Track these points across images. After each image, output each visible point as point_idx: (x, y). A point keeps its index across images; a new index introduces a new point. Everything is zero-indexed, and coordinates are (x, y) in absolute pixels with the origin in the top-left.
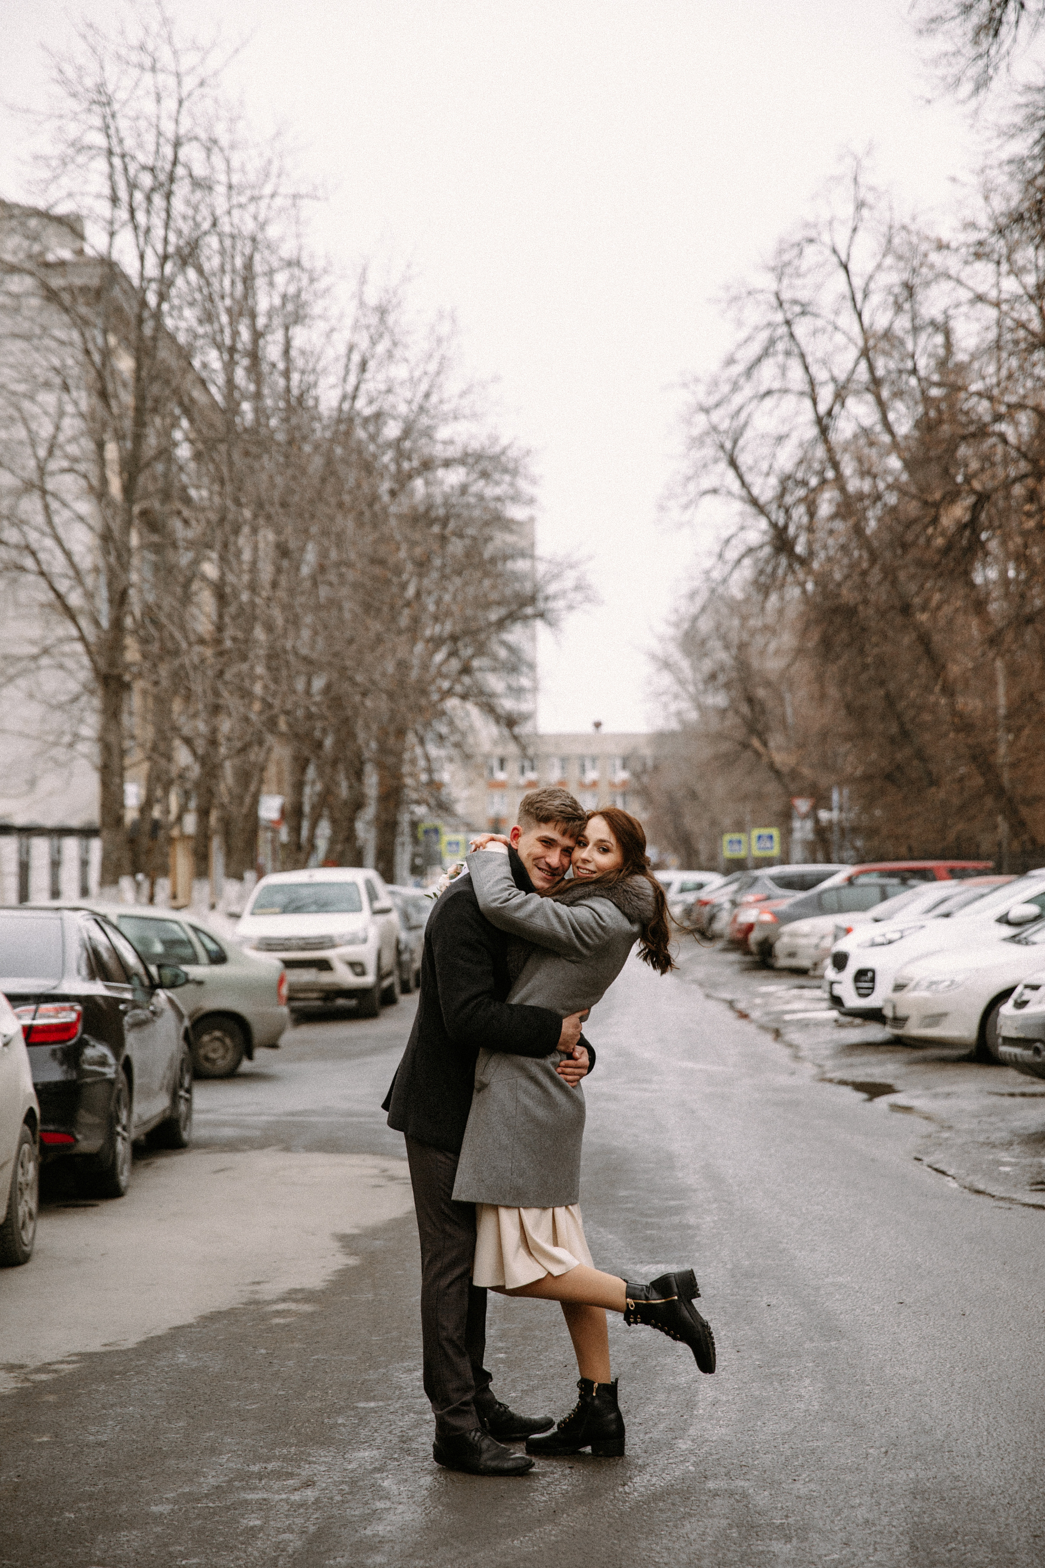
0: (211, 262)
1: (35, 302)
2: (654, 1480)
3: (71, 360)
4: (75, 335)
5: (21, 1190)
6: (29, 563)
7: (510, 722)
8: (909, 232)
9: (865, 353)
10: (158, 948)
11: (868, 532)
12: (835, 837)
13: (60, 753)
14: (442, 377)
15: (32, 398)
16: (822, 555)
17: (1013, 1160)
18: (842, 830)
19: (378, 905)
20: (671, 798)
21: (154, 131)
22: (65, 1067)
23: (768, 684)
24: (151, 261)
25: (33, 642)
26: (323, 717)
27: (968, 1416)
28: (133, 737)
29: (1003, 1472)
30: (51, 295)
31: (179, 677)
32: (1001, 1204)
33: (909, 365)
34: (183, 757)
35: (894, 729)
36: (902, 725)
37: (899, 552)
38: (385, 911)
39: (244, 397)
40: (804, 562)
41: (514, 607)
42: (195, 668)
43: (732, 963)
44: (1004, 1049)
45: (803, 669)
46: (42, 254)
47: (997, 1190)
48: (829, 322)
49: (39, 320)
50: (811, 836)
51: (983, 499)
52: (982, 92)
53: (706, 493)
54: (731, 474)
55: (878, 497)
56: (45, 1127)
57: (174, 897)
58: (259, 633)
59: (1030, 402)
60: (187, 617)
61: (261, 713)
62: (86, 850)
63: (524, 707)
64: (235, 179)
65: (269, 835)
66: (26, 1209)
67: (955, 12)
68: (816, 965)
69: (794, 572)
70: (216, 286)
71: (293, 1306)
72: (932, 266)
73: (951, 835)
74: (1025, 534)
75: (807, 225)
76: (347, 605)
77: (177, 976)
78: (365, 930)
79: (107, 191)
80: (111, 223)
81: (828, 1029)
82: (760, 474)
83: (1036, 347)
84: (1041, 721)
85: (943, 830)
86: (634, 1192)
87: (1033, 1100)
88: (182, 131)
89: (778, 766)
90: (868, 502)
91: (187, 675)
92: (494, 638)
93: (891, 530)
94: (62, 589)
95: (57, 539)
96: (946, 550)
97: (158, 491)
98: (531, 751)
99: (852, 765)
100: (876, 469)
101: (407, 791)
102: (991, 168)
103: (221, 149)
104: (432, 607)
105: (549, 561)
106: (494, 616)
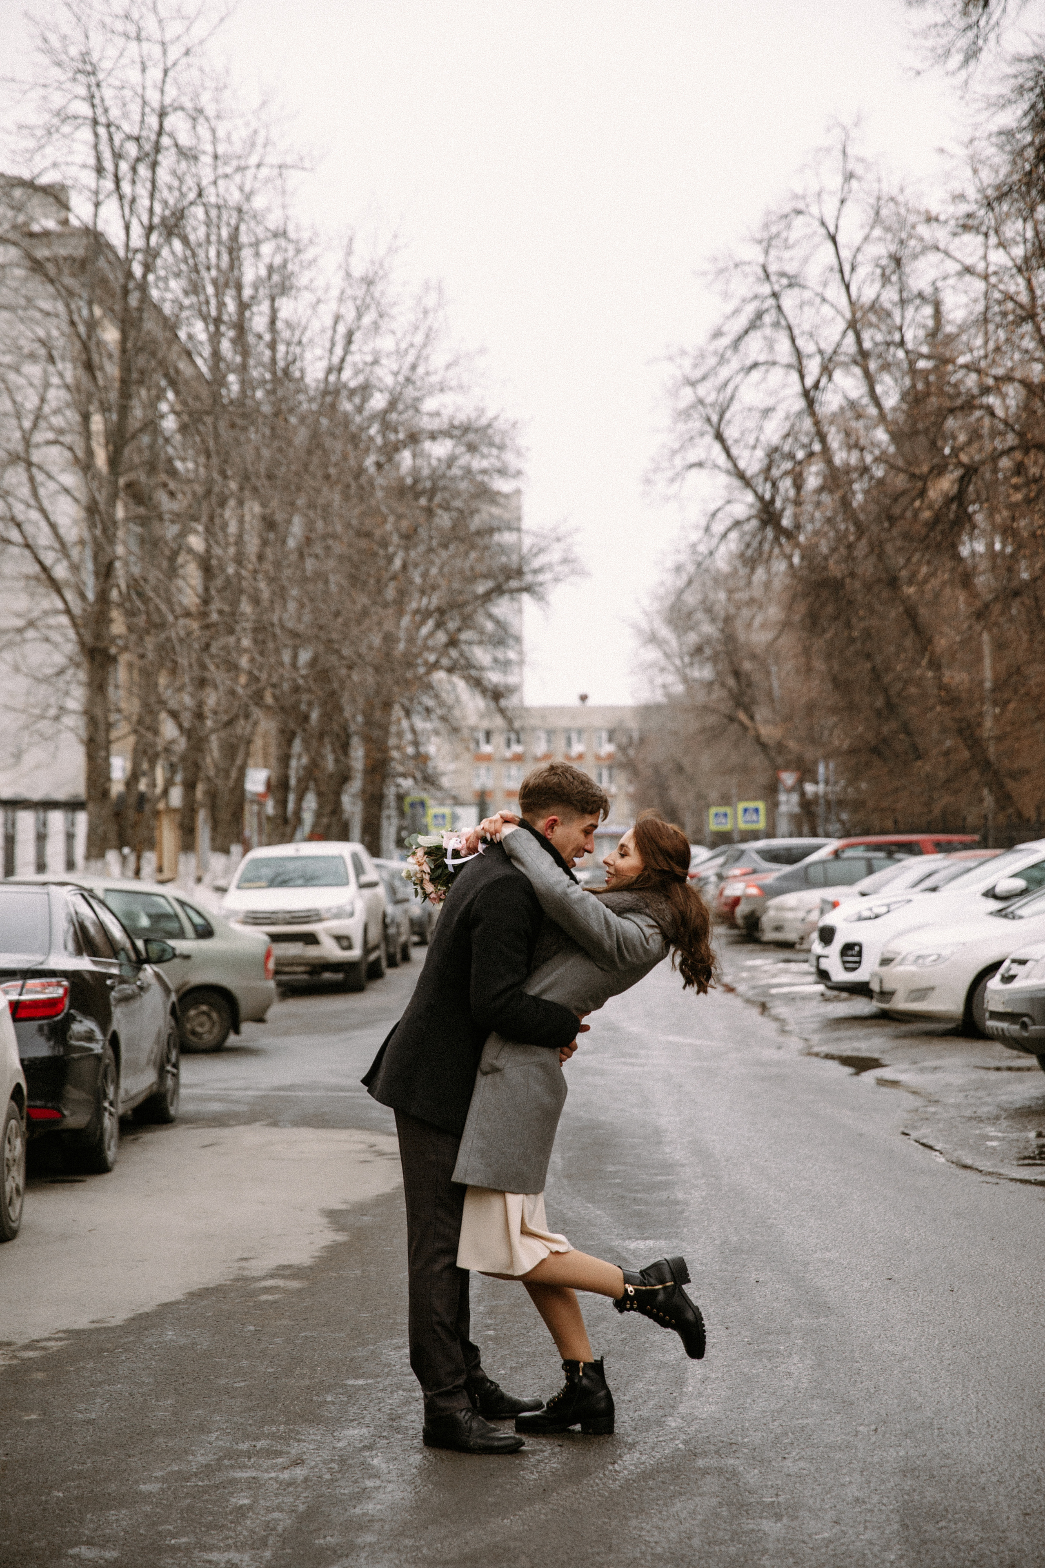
0: (197, 232)
1: (19, 272)
2: (644, 1458)
3: (56, 331)
4: (60, 307)
5: (9, 1165)
6: (14, 535)
7: (496, 695)
8: (897, 203)
9: (853, 325)
10: (144, 922)
11: (855, 504)
12: (821, 810)
13: (45, 726)
14: (429, 349)
15: (18, 371)
16: (809, 527)
17: (1000, 1135)
18: (828, 803)
19: (365, 879)
20: (657, 773)
21: (139, 100)
22: (51, 1043)
23: (753, 657)
24: (137, 231)
25: (18, 615)
26: (309, 690)
27: (958, 1393)
28: (119, 711)
29: (993, 1449)
30: (37, 266)
31: (166, 651)
32: (989, 1179)
33: (897, 337)
34: (169, 730)
35: (880, 703)
36: (888, 698)
37: (886, 525)
38: (372, 885)
39: (230, 369)
40: (790, 535)
41: (501, 579)
42: (181, 640)
43: (719, 936)
44: (991, 1024)
45: (788, 642)
46: (26, 224)
47: (985, 1164)
48: (817, 294)
49: (23, 291)
50: (797, 810)
51: (970, 472)
52: (972, 63)
53: (692, 466)
54: (717, 447)
55: (865, 470)
56: (33, 1102)
57: (161, 869)
58: (246, 607)
59: (1018, 375)
60: (173, 589)
61: (247, 686)
62: (72, 823)
63: (512, 680)
64: (220, 150)
65: (255, 808)
66: (13, 1185)
68: (802, 939)
69: (780, 545)
70: (202, 257)
71: (280, 1283)
72: (921, 239)
73: (937, 810)
74: (1012, 507)
75: (796, 197)
76: (332, 578)
77: (164, 951)
78: (352, 903)
79: (92, 161)
80: (97, 193)
81: (815, 1003)
82: (746, 446)
83: (1023, 319)
84: (1027, 694)
85: (928, 804)
86: (622, 1168)
87: (1019, 1074)
88: (167, 101)
89: (764, 739)
90: (855, 476)
91: (173, 648)
92: (480, 611)
93: (878, 503)
94: (48, 562)
95: (43, 511)
96: (937, 519)
97: (143, 463)
98: (517, 724)
99: (840, 740)
100: (862, 442)
101: (393, 764)
102: (980, 139)
103: (207, 119)
104: (418, 580)
105: (536, 535)
106: (481, 588)
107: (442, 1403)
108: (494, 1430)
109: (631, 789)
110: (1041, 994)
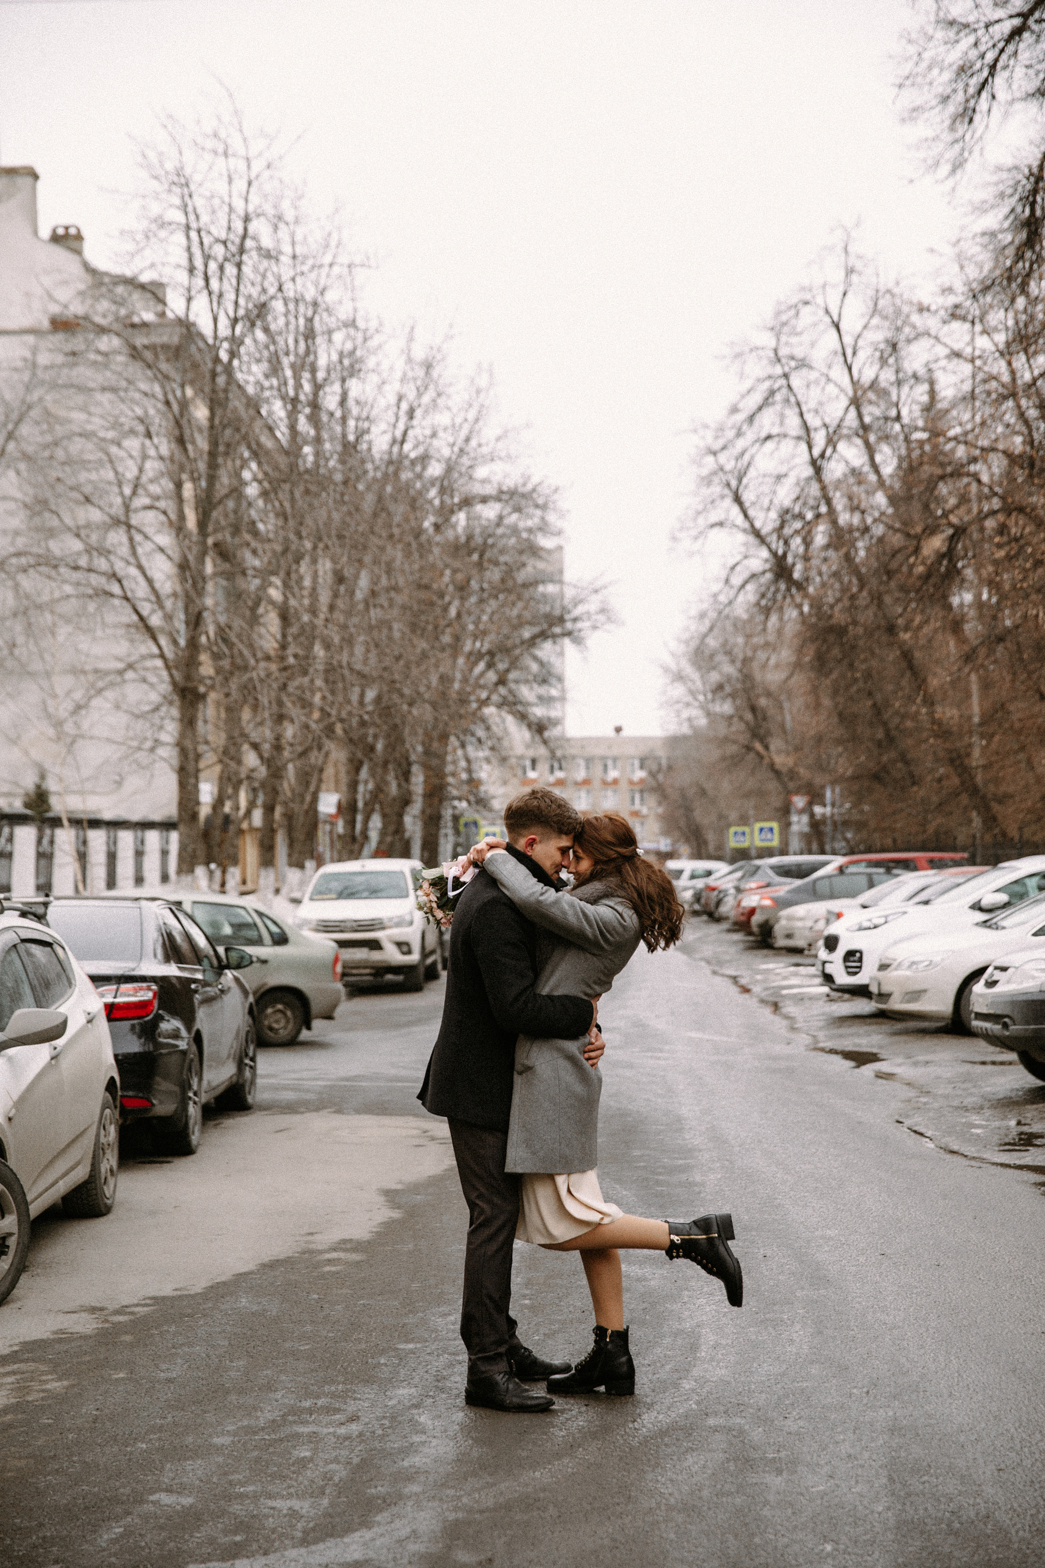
0: (277, 323)
1: (121, 358)
2: (661, 1417)
3: (154, 411)
4: (157, 389)
5: (103, 1150)
6: (116, 589)
7: (539, 728)
8: (893, 295)
9: (856, 402)
10: (227, 930)
11: (857, 560)
12: (828, 829)
13: (142, 757)
14: (481, 423)
15: (119, 445)
16: (817, 580)
17: (984, 1123)
18: (835, 823)
20: (683, 796)
21: (226, 209)
22: (142, 1040)
23: (769, 694)
24: (224, 323)
25: (119, 659)
26: (374, 724)
27: (941, 1359)
28: (207, 742)
29: (972, 1410)
30: (135, 353)
31: (249, 690)
32: (973, 1163)
33: (893, 413)
34: (251, 759)
35: (880, 734)
36: (887, 731)
37: (885, 578)
39: (306, 443)
40: (800, 586)
41: (545, 626)
42: (261, 681)
43: (736, 942)
44: (976, 1024)
45: (800, 680)
46: (129, 316)
47: (970, 1150)
48: (822, 374)
49: (125, 374)
50: (806, 829)
51: (959, 532)
52: (959, 172)
53: (713, 526)
54: (735, 510)
55: (866, 530)
56: (125, 1094)
57: (244, 882)
58: (319, 651)
59: (1001, 446)
60: (255, 636)
61: (320, 721)
62: (166, 841)
63: (553, 714)
64: (299, 250)
65: (328, 827)
66: (108, 1166)
67: (934, 102)
68: (810, 945)
69: (792, 596)
70: (281, 343)
71: (342, 1255)
72: (914, 327)
73: (931, 828)
74: (996, 563)
75: (803, 289)
76: (396, 626)
77: (242, 958)
78: (411, 913)
79: (185, 262)
80: (189, 290)
81: (821, 1003)
82: (762, 508)
83: (1005, 398)
84: (1010, 728)
85: (924, 824)
86: (647, 1152)
87: (1002, 1068)
88: (251, 209)
89: (777, 767)
90: (857, 534)
91: (255, 688)
92: (526, 655)
93: (878, 558)
94: (145, 613)
95: (140, 567)
96: (926, 577)
97: (231, 525)
98: (559, 753)
99: (844, 766)
100: (863, 505)
101: (449, 788)
102: (966, 240)
103: (287, 224)
104: (471, 627)
105: (575, 587)
106: (527, 633)
109: (660, 810)
110: (1021, 998)
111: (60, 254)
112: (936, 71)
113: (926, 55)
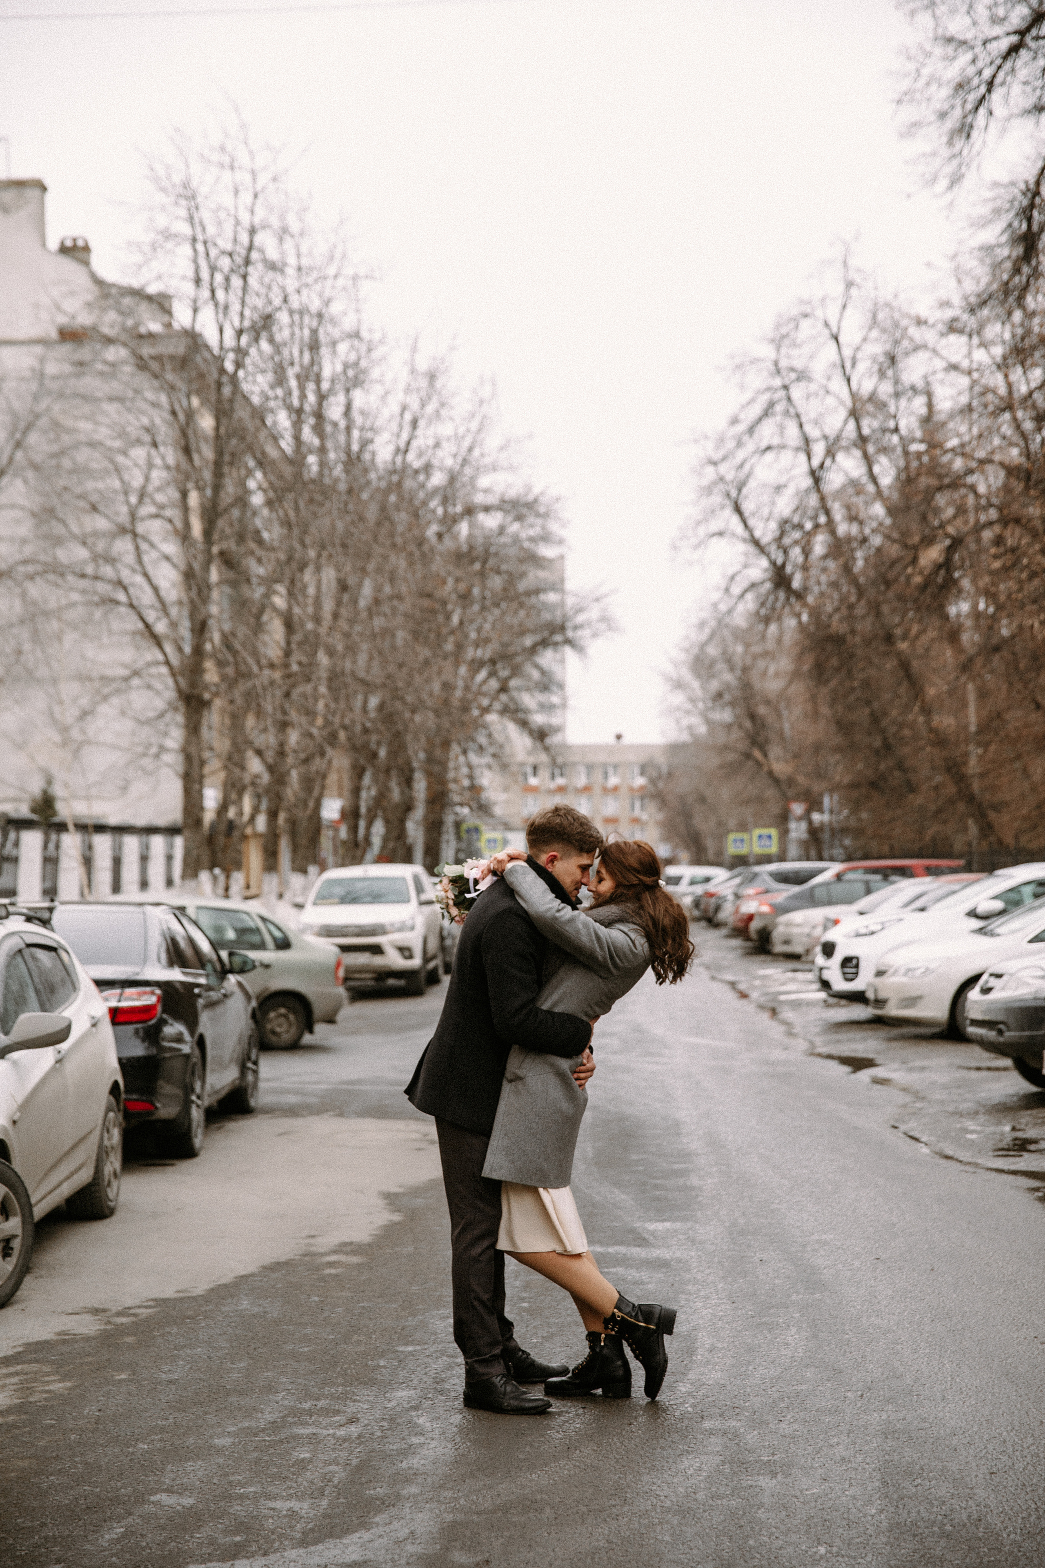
0: (282, 332)
1: (128, 369)
3: (160, 420)
4: (163, 399)
5: (107, 1153)
6: (121, 597)
7: (541, 735)
8: (891, 308)
9: (855, 414)
10: (231, 935)
11: (856, 570)
12: (826, 836)
13: (147, 762)
14: (484, 434)
15: (125, 453)
16: (816, 589)
17: (979, 1128)
18: (832, 830)
19: (424, 897)
20: (683, 803)
21: (232, 221)
22: (146, 1044)
23: (768, 702)
24: (229, 334)
25: (126, 666)
26: (377, 731)
27: (935, 1362)
28: (211, 749)
29: (964, 1414)
30: (142, 364)
31: (252, 698)
32: (968, 1168)
33: (892, 424)
34: (255, 765)
35: (878, 743)
36: (885, 739)
37: (882, 588)
38: (429, 903)
39: (310, 452)
40: (800, 596)
41: (546, 634)
42: (265, 688)
43: (734, 949)
44: (971, 1030)
45: (799, 689)
46: (135, 327)
47: (964, 1155)
48: (822, 386)
49: (132, 385)
50: (805, 836)
51: (957, 543)
52: (956, 189)
53: (714, 535)
54: (735, 520)
55: (864, 540)
56: (129, 1097)
57: (248, 887)
58: (323, 659)
59: (997, 457)
60: (259, 644)
61: (324, 727)
62: (171, 846)
63: (555, 721)
64: (304, 262)
65: (330, 833)
66: (111, 1169)
67: (933, 118)
68: (808, 952)
69: (791, 605)
70: (286, 354)
71: (343, 1258)
72: (912, 340)
73: (930, 833)
74: (992, 573)
75: (802, 302)
76: (399, 634)
77: (245, 962)
78: (413, 918)
79: (191, 274)
80: (195, 301)
81: (818, 1008)
82: (761, 518)
83: (1003, 410)
84: (1007, 736)
85: (920, 832)
86: (645, 1156)
87: (997, 1073)
88: (257, 221)
89: (776, 774)
90: (855, 544)
91: (258, 695)
92: (527, 663)
93: (876, 569)
94: (150, 620)
95: (146, 575)
96: (923, 587)
97: (236, 534)
98: (560, 760)
99: (841, 774)
100: (862, 515)
101: (451, 795)
102: (964, 253)
103: (292, 236)
104: (473, 635)
105: (576, 595)
106: (528, 641)
107: (481, 1369)
108: (525, 1393)
109: (660, 817)
110: (1017, 1004)
111: (69, 266)
112: (934, 87)
113: (925, 71)
